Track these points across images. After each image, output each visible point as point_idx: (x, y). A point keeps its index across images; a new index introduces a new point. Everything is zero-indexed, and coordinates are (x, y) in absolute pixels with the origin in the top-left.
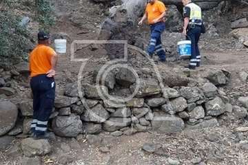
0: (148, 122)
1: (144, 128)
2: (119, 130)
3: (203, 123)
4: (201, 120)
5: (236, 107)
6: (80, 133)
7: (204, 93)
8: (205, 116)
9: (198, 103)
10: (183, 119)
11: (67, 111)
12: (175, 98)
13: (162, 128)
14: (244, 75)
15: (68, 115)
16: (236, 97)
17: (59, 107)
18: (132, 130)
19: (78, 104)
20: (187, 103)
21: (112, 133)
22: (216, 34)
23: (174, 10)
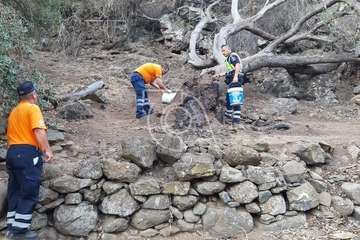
0: (197, 218)
1: (191, 226)
2: (153, 228)
3: (282, 221)
4: (280, 217)
5: (337, 198)
6: (92, 231)
7: (285, 177)
8: (288, 210)
9: (275, 191)
10: (252, 214)
11: (75, 198)
12: (238, 183)
13: (218, 228)
14: (354, 151)
15: (76, 205)
16: (339, 183)
17: (64, 191)
18: (171, 229)
19: (92, 188)
20: (258, 191)
21: (142, 233)
22: (335, 101)
23: (283, 75)
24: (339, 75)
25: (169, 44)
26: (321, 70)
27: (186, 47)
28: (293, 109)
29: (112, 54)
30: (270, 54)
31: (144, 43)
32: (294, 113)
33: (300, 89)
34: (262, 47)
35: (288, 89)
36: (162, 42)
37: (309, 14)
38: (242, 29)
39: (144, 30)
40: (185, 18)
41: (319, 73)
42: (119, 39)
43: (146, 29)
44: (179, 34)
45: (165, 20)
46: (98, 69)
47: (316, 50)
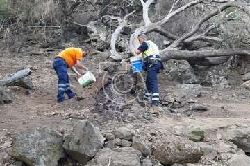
22: (228, 86)
23: (186, 66)
24: (229, 66)
25: (94, 44)
26: (215, 62)
27: (108, 47)
28: (198, 93)
29: (48, 51)
30: (176, 49)
31: (74, 43)
32: (199, 96)
33: (200, 78)
34: (167, 46)
35: (190, 77)
36: (89, 42)
37: (206, 16)
38: (152, 31)
39: (75, 34)
40: (107, 24)
41: (213, 65)
42: (54, 40)
43: (77, 33)
44: (102, 36)
45: (91, 26)
46: (35, 63)
47: (208, 48)
